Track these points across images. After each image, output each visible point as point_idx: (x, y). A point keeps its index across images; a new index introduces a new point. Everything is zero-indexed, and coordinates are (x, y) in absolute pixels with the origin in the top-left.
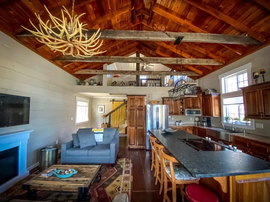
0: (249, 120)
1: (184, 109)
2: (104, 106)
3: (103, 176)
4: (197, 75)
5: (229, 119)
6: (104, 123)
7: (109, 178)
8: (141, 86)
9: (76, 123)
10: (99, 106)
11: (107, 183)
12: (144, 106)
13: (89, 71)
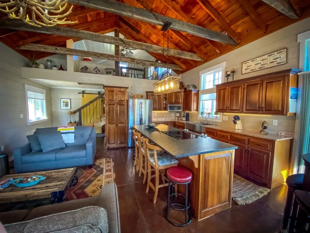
0: (218, 114)
1: (167, 105)
2: (70, 100)
3: (80, 179)
5: (204, 114)
6: (72, 121)
7: (88, 179)
8: (121, 76)
9: (29, 123)
10: (62, 100)
11: (86, 185)
12: (127, 100)
13: (44, 47)
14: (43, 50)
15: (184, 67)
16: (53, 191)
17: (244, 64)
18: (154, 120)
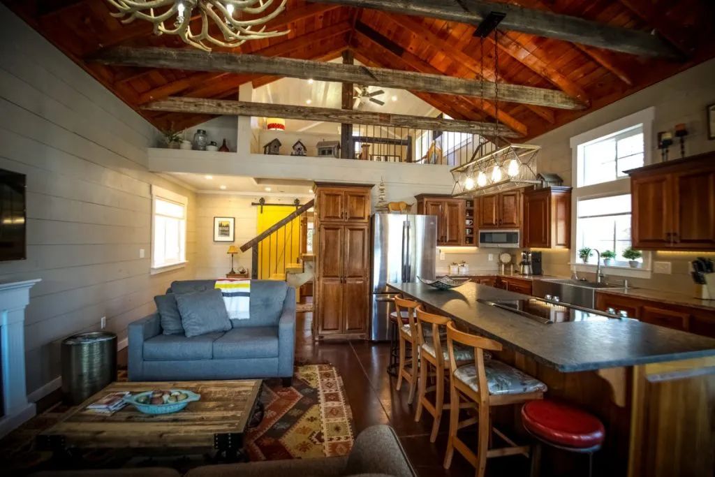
0: (638, 255)
1: (475, 230)
2: (233, 219)
4: (511, 135)
5: (592, 255)
6: (237, 272)
7: (284, 413)
8: (353, 158)
9: (154, 269)
10: (218, 221)
11: (282, 427)
12: (369, 216)
13: (195, 102)
14: (192, 109)
15: (520, 127)
16: (218, 430)
17: (713, 110)
18: (439, 270)
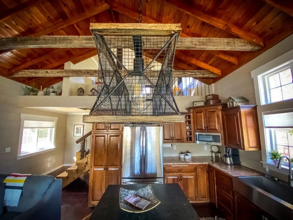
1: (192, 133)
2: (83, 126)
4: (211, 76)
9: (18, 157)
10: (76, 126)
13: (35, 72)
14: (33, 75)
